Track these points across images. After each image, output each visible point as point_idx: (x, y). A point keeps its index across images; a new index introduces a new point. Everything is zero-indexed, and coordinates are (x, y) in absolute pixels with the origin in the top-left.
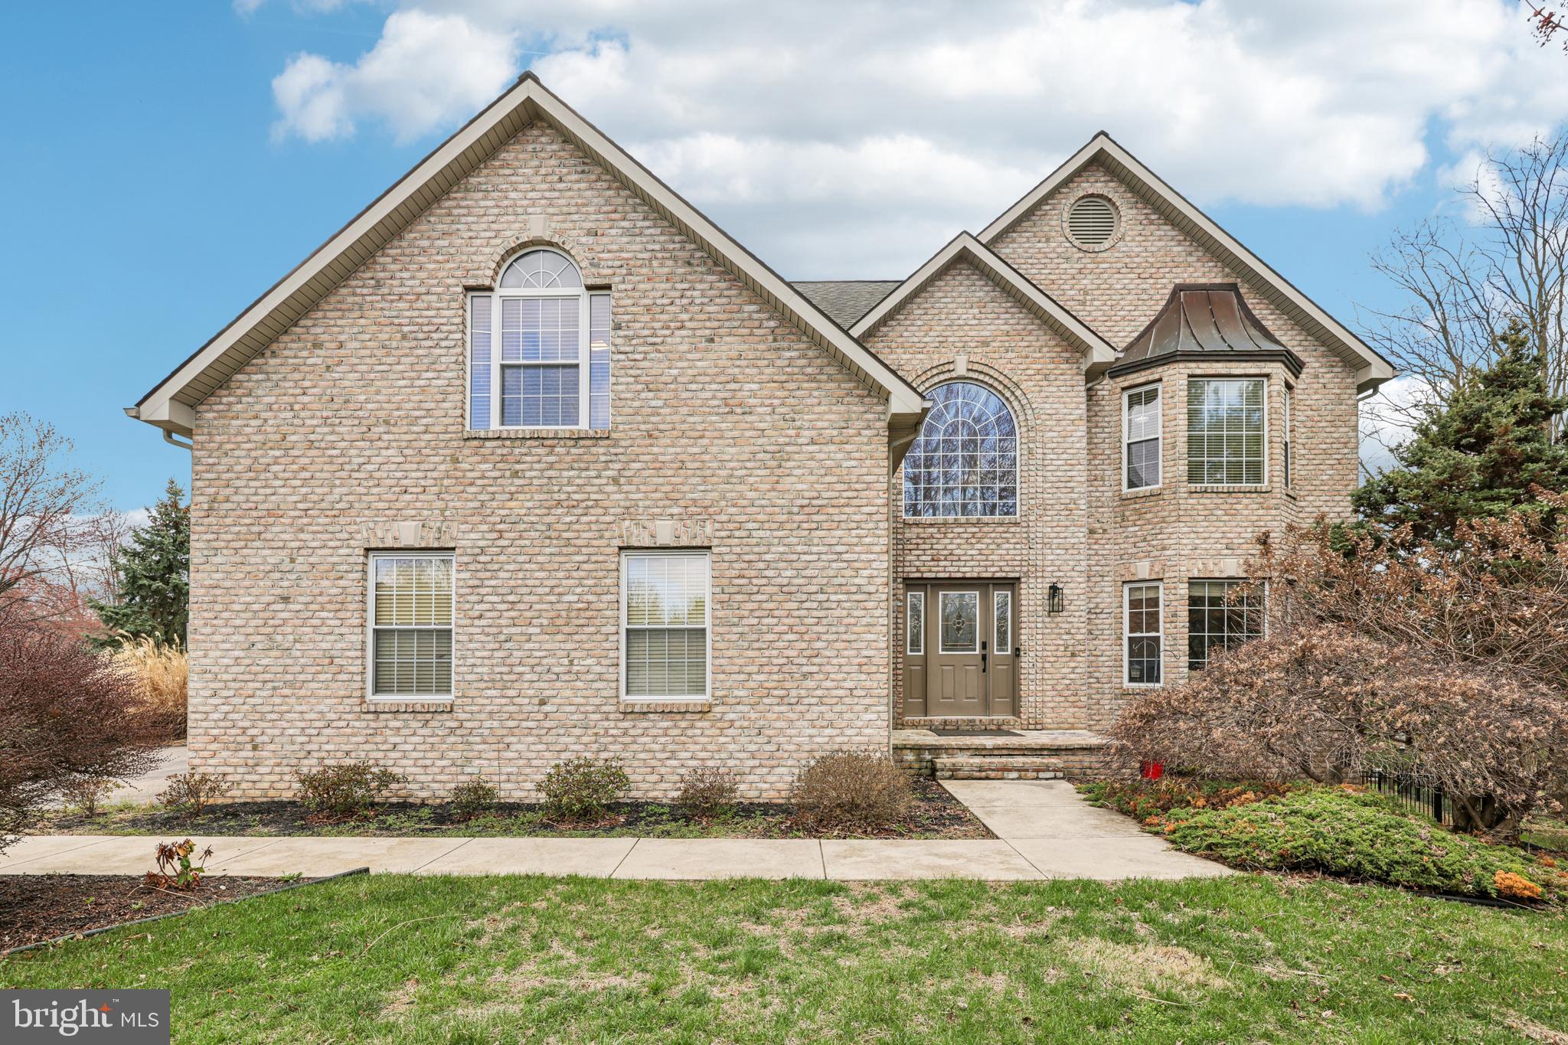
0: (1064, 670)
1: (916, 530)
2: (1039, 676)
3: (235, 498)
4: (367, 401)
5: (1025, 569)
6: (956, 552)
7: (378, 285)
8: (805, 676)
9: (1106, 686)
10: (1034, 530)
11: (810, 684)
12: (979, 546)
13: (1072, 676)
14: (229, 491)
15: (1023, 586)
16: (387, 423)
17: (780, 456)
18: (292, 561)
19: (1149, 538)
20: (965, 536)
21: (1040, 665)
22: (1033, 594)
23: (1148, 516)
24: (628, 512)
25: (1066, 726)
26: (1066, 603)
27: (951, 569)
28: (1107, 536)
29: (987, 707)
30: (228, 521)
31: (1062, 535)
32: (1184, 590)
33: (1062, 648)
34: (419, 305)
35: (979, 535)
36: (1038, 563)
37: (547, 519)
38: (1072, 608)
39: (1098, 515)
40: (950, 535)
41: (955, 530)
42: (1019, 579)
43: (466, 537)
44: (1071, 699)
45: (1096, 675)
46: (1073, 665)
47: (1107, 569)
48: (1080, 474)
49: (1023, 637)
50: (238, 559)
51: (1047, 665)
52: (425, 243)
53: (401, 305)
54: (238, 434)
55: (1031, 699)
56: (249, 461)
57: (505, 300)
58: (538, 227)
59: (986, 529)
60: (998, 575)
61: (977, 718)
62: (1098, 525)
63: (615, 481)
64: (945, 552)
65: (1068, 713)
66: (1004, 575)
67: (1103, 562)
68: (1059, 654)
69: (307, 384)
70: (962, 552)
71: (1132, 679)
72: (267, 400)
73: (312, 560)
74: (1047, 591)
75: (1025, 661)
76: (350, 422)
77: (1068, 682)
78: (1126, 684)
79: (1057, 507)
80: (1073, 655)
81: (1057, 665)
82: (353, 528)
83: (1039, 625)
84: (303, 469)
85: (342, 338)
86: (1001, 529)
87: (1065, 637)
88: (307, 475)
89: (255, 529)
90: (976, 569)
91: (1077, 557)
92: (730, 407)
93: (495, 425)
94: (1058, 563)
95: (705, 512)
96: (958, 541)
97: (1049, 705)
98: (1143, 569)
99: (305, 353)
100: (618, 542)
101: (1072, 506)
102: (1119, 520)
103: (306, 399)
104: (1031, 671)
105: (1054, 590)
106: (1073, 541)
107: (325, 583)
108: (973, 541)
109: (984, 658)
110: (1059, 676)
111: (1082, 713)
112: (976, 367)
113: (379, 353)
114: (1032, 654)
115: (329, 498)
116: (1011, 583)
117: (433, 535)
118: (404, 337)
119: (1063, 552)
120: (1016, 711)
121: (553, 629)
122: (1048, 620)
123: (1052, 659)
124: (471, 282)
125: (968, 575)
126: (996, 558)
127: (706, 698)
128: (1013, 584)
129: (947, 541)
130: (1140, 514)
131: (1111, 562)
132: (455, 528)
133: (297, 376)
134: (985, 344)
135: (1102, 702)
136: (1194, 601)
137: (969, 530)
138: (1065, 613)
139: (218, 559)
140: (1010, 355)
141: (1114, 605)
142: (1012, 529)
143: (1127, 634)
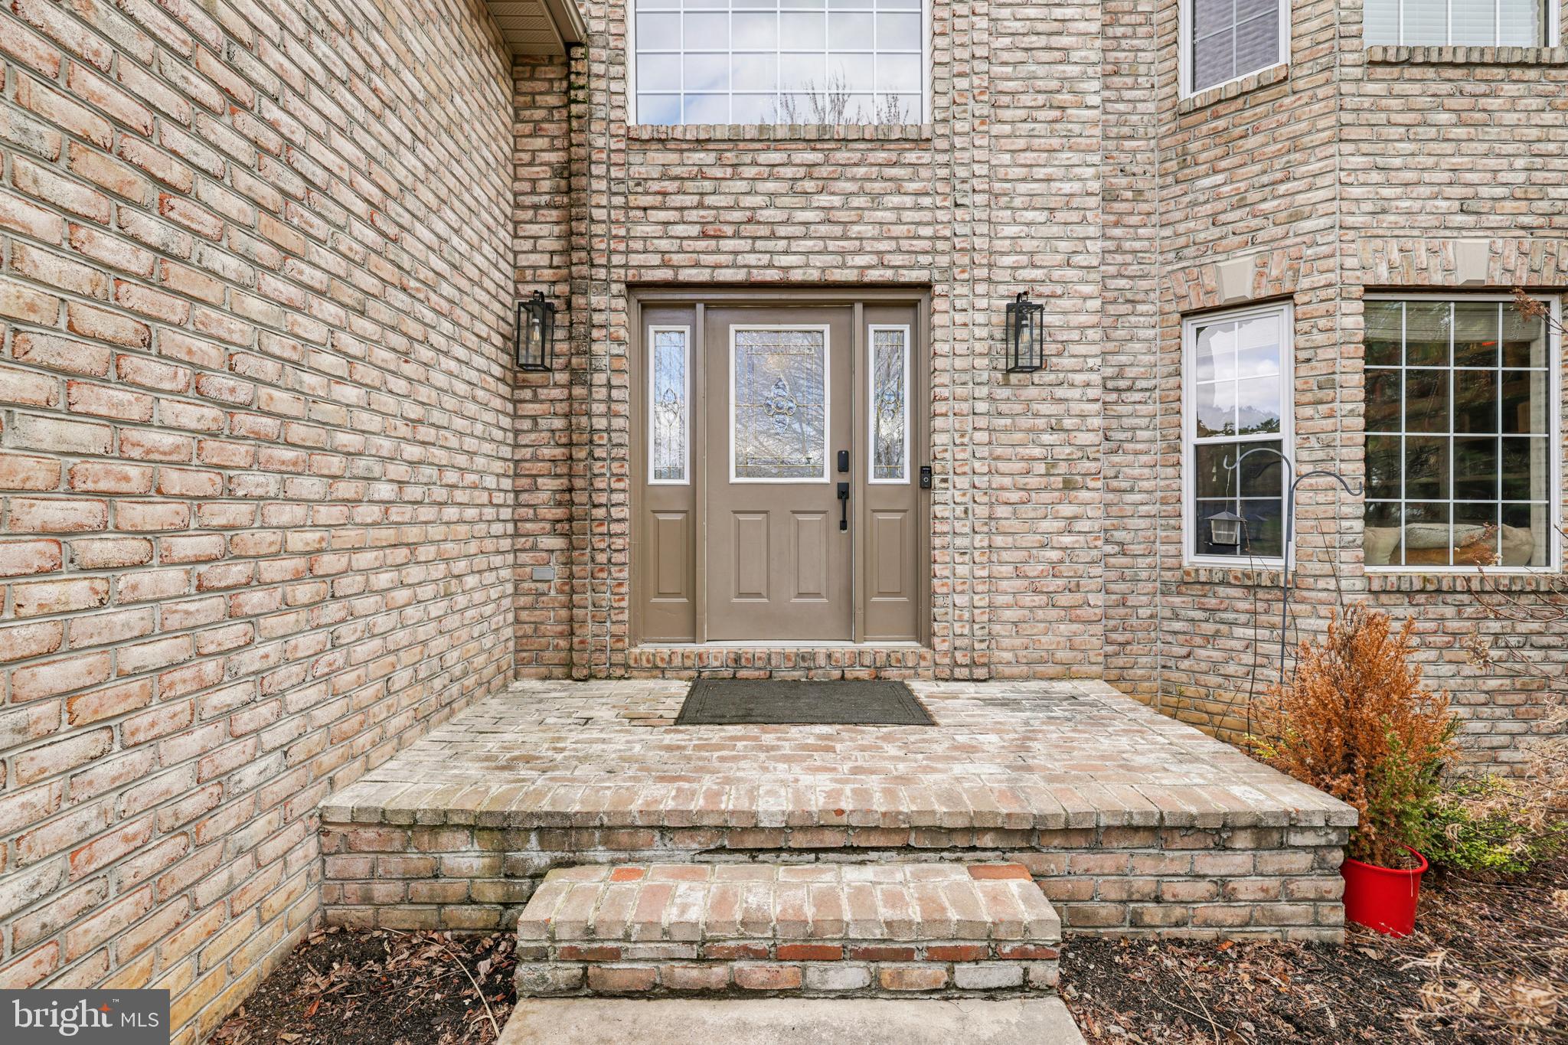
0: (1046, 525)
1: (658, 157)
2: (979, 541)
5: (943, 261)
6: (765, 215)
9: (1142, 562)
10: (965, 156)
12: (824, 200)
13: (1067, 540)
15: (939, 304)
19: (1253, 196)
20: (789, 172)
21: (982, 511)
22: (964, 327)
23: (1251, 142)
25: (1051, 669)
26: (1050, 348)
27: (752, 259)
28: (1145, 207)
31: (1040, 172)
32: (1352, 319)
33: (1041, 468)
35: (824, 171)
36: (979, 243)
38: (1066, 362)
39: (1123, 158)
40: (749, 172)
41: (762, 158)
42: (926, 287)
44: (1064, 599)
45: (1121, 536)
46: (1067, 510)
47: (1144, 284)
49: (939, 439)
51: (1002, 511)
55: (960, 600)
59: (841, 156)
60: (874, 275)
61: (821, 646)
62: (1123, 181)
64: (737, 216)
65: (1059, 634)
66: (888, 275)
67: (1134, 269)
68: (1033, 482)
70: (780, 215)
71: (1206, 545)
74: (999, 318)
75: (946, 500)
77: (1055, 555)
78: (1190, 558)
79: (1026, 100)
80: (1068, 485)
81: (1027, 511)
83: (982, 407)
86: (881, 156)
87: (1047, 438)
90: (817, 261)
91: (1080, 231)
94: (1028, 245)
96: (771, 186)
97: (1009, 615)
101: (1065, 97)
102: (1172, 165)
104: (959, 526)
105: (1021, 311)
106: (1067, 187)
108: (809, 186)
109: (844, 493)
110: (1032, 540)
111: (1091, 638)
114: (962, 482)
116: (910, 300)
119: (1041, 216)
120: (921, 630)
122: (1003, 393)
123: (1014, 497)
125: (796, 276)
126: (868, 230)
128: (913, 305)
129: (741, 186)
130: (1226, 140)
131: (1154, 270)
135: (1132, 600)
136: (1377, 351)
137: (798, 158)
138: (1049, 377)
141: (1162, 373)
142: (911, 157)
143: (1191, 438)
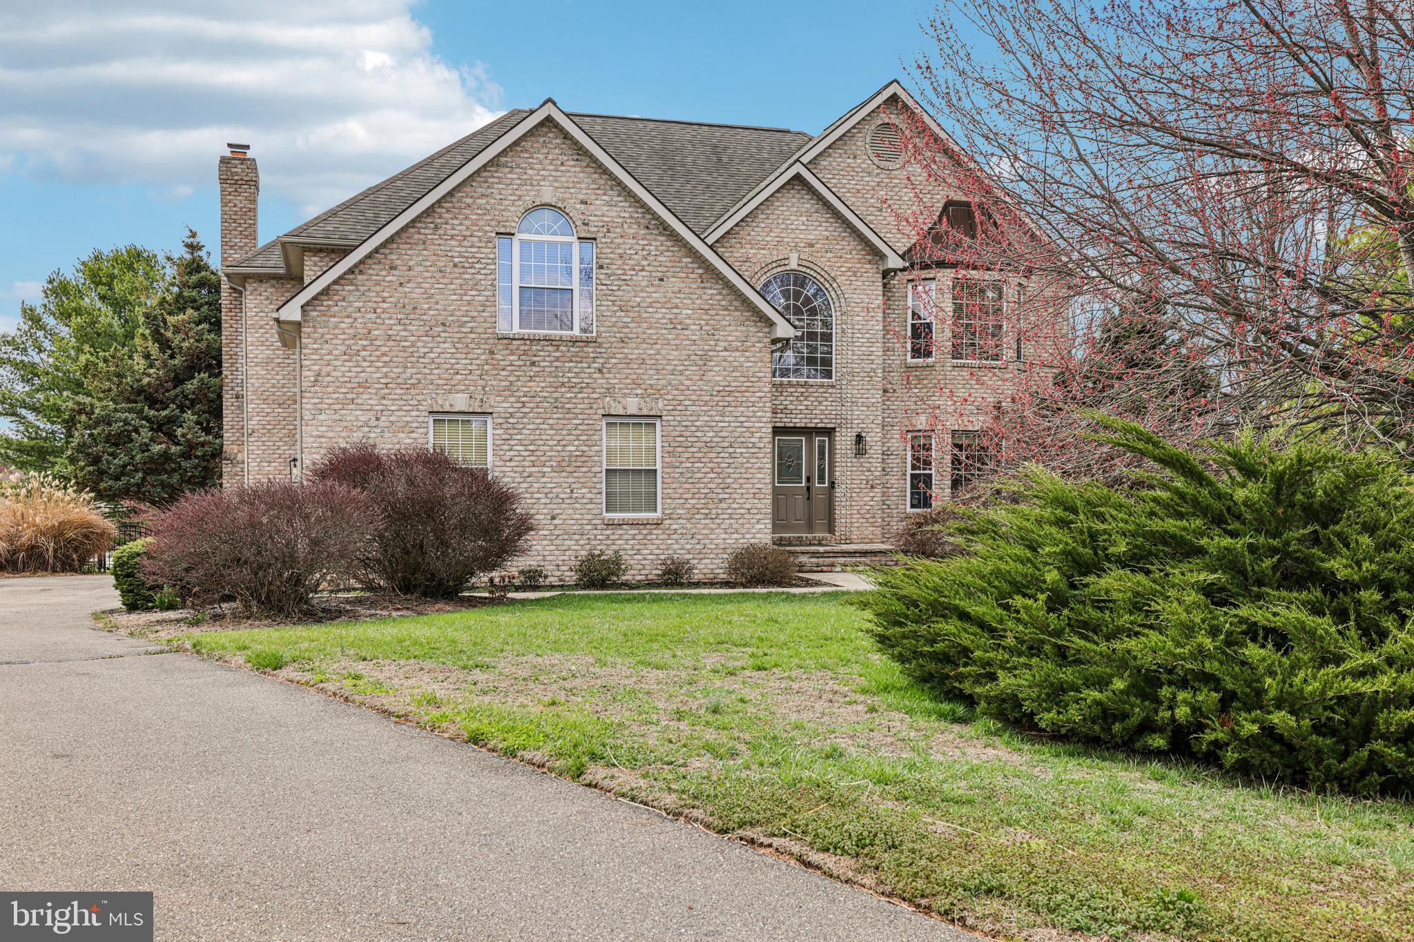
0: (866, 499)
2: (848, 503)
3: (334, 374)
4: (429, 309)
5: (839, 421)
6: (789, 407)
7: (436, 228)
8: (721, 501)
9: (895, 511)
10: (845, 391)
11: (724, 505)
12: (806, 403)
13: (871, 503)
14: (329, 368)
15: (837, 434)
16: (443, 324)
17: (705, 358)
18: (378, 419)
19: (925, 398)
20: (796, 394)
21: (849, 495)
22: (844, 441)
23: (924, 382)
24: (609, 391)
25: (867, 541)
26: (867, 447)
27: (786, 420)
28: (896, 395)
29: (810, 527)
30: (330, 390)
31: (865, 396)
32: (949, 439)
33: (865, 482)
34: (466, 243)
35: (806, 394)
36: (849, 417)
37: (556, 395)
38: (872, 451)
39: (890, 378)
40: (785, 394)
41: (789, 390)
42: (834, 428)
43: (501, 406)
44: (871, 520)
45: (888, 502)
46: (872, 494)
47: (896, 420)
48: (878, 349)
49: (837, 474)
50: (337, 417)
51: (854, 495)
52: (469, 201)
53: (453, 243)
54: (336, 327)
55: (843, 521)
56: (344, 348)
57: (522, 242)
58: (548, 196)
59: (811, 390)
60: (819, 425)
61: (804, 535)
62: (890, 386)
63: (600, 371)
64: (781, 407)
65: (869, 530)
66: (823, 425)
67: (893, 415)
68: (863, 486)
69: (386, 294)
70: (793, 407)
71: (913, 506)
72: (357, 304)
73: (392, 419)
74: (854, 438)
75: (839, 492)
76: (417, 323)
77: (868, 507)
78: (909, 510)
79: (862, 374)
80: (872, 487)
81: (861, 495)
82: (421, 397)
83: (849, 464)
84: (384, 355)
85: (411, 263)
86: (822, 390)
87: (867, 473)
88: (387, 359)
89: (350, 396)
90: (804, 421)
91: (876, 413)
92: (674, 324)
93: (516, 330)
94: (862, 417)
95: (658, 393)
96: (791, 398)
97: (856, 525)
98: (921, 422)
99: (384, 273)
100: (601, 412)
102: (905, 382)
103: (385, 305)
104: (843, 499)
105: (859, 438)
106: (872, 400)
107: (401, 435)
108: (802, 398)
109: (808, 489)
110: (862, 503)
111: (878, 531)
112: (804, 263)
113: (439, 275)
114: (843, 486)
115: (404, 376)
116: (829, 432)
117: (477, 403)
118: (455, 266)
119: (865, 409)
120: (831, 530)
121: (559, 469)
122: (855, 460)
123: (858, 490)
124: (502, 230)
125: (798, 425)
126: (818, 412)
127: (659, 514)
128: (830, 433)
129: (783, 398)
130: (919, 379)
131: (899, 415)
132: (493, 400)
133: (378, 288)
134: (811, 245)
135: (891, 524)
136: (955, 447)
137: (799, 390)
138: (867, 456)
139: (322, 417)
140: (829, 255)
141: (901, 449)
142: (830, 391)
143: (909, 471)
